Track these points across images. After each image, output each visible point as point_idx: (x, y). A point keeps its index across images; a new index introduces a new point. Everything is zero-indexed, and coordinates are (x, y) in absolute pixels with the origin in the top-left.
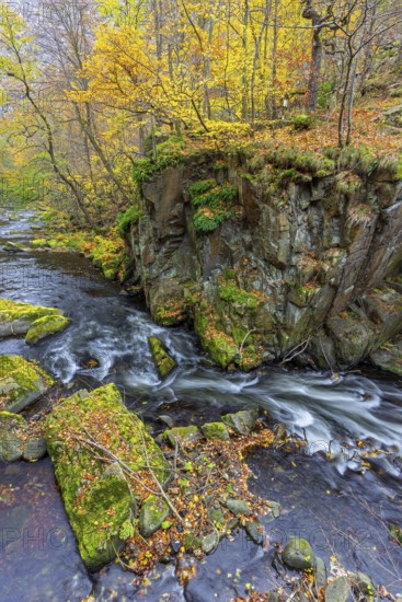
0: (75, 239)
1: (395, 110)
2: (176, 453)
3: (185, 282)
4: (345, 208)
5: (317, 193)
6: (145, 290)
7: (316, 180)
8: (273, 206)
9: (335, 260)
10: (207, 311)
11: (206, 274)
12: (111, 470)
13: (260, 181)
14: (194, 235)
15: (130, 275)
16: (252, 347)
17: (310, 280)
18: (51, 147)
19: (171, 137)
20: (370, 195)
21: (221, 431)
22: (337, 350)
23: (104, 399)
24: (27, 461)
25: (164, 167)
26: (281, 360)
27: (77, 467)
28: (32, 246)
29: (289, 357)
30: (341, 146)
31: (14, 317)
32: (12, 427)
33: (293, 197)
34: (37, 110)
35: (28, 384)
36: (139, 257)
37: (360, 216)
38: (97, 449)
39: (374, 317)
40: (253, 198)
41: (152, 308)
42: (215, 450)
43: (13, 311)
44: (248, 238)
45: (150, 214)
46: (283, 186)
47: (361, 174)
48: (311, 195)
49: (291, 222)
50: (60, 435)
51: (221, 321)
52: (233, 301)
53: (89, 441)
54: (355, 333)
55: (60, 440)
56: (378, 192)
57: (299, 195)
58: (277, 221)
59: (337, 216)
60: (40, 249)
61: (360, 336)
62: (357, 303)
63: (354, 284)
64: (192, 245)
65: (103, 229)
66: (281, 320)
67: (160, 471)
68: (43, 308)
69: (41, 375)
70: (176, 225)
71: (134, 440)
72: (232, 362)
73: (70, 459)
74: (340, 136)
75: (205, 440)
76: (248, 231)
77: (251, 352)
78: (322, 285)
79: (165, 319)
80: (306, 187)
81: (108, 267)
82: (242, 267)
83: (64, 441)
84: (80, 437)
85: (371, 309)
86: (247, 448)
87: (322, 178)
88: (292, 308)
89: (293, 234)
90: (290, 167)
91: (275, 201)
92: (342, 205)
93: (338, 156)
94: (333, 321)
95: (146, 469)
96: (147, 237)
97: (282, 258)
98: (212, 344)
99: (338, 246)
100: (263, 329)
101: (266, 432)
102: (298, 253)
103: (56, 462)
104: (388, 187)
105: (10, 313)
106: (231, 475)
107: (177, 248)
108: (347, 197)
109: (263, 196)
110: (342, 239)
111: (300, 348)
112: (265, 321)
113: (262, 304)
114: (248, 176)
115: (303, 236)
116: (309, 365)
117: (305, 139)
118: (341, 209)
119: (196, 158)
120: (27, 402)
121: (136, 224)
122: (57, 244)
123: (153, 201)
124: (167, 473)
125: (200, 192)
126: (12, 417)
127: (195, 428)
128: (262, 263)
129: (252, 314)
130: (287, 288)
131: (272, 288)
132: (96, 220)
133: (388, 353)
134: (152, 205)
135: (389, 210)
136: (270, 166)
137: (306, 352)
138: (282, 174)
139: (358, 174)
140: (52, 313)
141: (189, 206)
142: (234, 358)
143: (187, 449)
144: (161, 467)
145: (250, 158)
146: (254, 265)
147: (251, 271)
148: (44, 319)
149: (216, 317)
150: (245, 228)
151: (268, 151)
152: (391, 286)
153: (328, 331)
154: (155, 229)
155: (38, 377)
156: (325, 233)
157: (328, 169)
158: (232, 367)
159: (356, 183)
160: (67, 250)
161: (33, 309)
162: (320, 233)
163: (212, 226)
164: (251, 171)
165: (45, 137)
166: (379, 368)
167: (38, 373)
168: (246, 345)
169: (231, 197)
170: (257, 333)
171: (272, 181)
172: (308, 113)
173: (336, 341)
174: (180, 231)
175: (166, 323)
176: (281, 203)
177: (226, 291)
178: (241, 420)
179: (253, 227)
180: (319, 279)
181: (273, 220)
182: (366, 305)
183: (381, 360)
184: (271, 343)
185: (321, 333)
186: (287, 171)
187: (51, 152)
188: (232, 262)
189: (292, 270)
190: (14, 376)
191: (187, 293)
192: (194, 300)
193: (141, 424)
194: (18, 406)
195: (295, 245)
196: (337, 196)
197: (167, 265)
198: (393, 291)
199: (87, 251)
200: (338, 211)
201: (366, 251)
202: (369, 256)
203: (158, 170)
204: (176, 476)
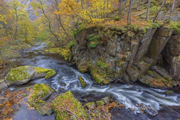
0: (56, 50)
1: (139, 14)
2: (89, 111)
3: (87, 61)
4: (130, 41)
5: (123, 37)
6: (77, 63)
7: (122, 34)
8: (111, 41)
9: (128, 54)
10: (94, 69)
11: (93, 59)
12: (73, 118)
13: (107, 34)
14: (90, 49)
15: (72, 59)
16: (107, 78)
17: (122, 60)
18: (50, 26)
19: (83, 23)
20: (137, 37)
21: (101, 103)
22: (130, 78)
23: (68, 96)
24: (48, 115)
25: (81, 31)
26: (115, 81)
27: (63, 117)
28: (45, 52)
29: (117, 81)
30: (128, 25)
31: (41, 72)
32: (43, 105)
33: (116, 38)
34: (46, 16)
35: (46, 92)
36: (75, 55)
37: (134, 43)
38: (68, 111)
39: (139, 69)
40: (105, 39)
41: (79, 68)
42: (100, 109)
43: (41, 71)
44: (104, 49)
45: (78, 43)
46: (113, 35)
47: (134, 32)
48: (121, 37)
49: (116, 45)
50: (57, 107)
51: (98, 71)
52: (101, 66)
53: (65, 109)
54: (134, 73)
55: (57, 109)
56: (139, 36)
57: (118, 38)
58: (112, 45)
59: (128, 43)
60: (47, 53)
61: (136, 74)
62: (134, 65)
63: (133, 60)
64: (89, 51)
65: (64, 47)
66: (114, 71)
67: (86, 117)
68: (49, 69)
69: (50, 89)
70: (85, 46)
71: (78, 108)
72: (102, 83)
73: (60, 114)
74: (128, 22)
75: (97, 106)
76: (104, 47)
77: (107, 80)
78: (125, 61)
79: (82, 71)
80: (120, 36)
81: (66, 57)
82: (103, 57)
83: (58, 109)
84: (63, 108)
85: (138, 67)
86: (109, 108)
87: (124, 33)
88: (117, 67)
89: (116, 48)
90: (115, 30)
91: (112, 39)
92: (129, 40)
93: (128, 27)
94: (128, 71)
95: (82, 116)
96: (77, 49)
97: (114, 54)
98: (96, 78)
99: (129, 51)
100: (109, 73)
101: (114, 103)
102: (118, 53)
103: (56, 115)
104: (142, 35)
105: (40, 71)
106: (106, 117)
107: (85, 52)
108: (131, 38)
109: (108, 38)
110: (130, 49)
111: (120, 78)
112: (110, 71)
113: (109, 67)
114: (104, 33)
115: (119, 48)
116: (122, 83)
117: (118, 23)
118: (129, 41)
119: (89, 29)
120: (46, 97)
121: (74, 46)
122: (52, 51)
123: (79, 40)
124: (88, 117)
125: (91, 37)
126: (43, 102)
127: (94, 103)
128: (108, 56)
129: (106, 69)
130: (116, 62)
131: (112, 62)
132: (62, 44)
133: (143, 78)
134: (78, 41)
135: (142, 41)
136: (110, 30)
137: (121, 79)
138: (113, 32)
139: (133, 32)
140: (51, 71)
141: (88, 41)
142: (102, 81)
143: (92, 109)
144: (86, 116)
145: (104, 28)
146: (106, 56)
147: (105, 58)
148: (50, 72)
149: (97, 70)
150: (103, 46)
151: (109, 26)
152: (143, 60)
153: (127, 73)
154: (79, 47)
155: (49, 90)
156: (125, 47)
157: (125, 31)
158: (102, 84)
159: (133, 34)
160: (54, 53)
161: (46, 70)
162: (124, 47)
163: (95, 46)
164: (104, 32)
165: (48, 23)
166: (142, 83)
167: (49, 88)
168: (105, 78)
169: (99, 38)
170: (108, 74)
171: (110, 34)
172: (118, 16)
173: (129, 76)
174: (86, 48)
175: (83, 72)
176: (113, 40)
177: (99, 63)
178: (106, 100)
179: (105, 46)
180: (124, 60)
181: (111, 44)
182: (137, 66)
183: (142, 80)
184: (112, 77)
185: (125, 74)
186: (114, 32)
187: (50, 27)
188: (100, 55)
189: (117, 57)
190: (42, 90)
191: (88, 64)
192: (90, 65)
193: (79, 103)
194: (44, 98)
195: (117, 51)
196: (128, 38)
197: (82, 57)
198: (144, 62)
199: (60, 53)
200: (129, 42)
201: (136, 52)
202: (137, 53)
203: (80, 32)
204: (90, 118)
